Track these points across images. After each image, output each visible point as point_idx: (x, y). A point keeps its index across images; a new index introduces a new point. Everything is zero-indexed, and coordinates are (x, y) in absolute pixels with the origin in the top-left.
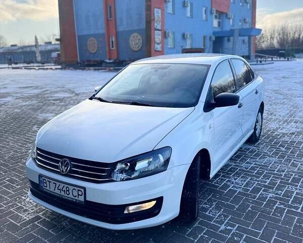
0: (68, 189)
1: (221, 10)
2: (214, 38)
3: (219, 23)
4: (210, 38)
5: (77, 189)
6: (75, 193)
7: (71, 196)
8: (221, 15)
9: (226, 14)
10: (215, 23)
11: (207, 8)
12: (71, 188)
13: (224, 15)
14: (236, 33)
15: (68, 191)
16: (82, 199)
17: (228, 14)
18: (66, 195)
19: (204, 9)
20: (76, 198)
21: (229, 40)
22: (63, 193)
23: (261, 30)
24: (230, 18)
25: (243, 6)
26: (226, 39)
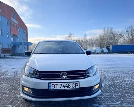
0: (69, 85)
1: (14, 34)
2: (12, 45)
3: (14, 39)
4: (11, 45)
5: (75, 83)
6: (74, 86)
7: (71, 88)
8: (14, 36)
9: (17, 36)
10: (12, 39)
11: (8, 32)
12: (71, 84)
13: (16, 36)
14: (23, 44)
15: (70, 86)
16: (77, 87)
17: (18, 36)
18: (68, 88)
19: (7, 32)
20: (75, 88)
21: (18, 47)
22: (66, 88)
23: (32, 43)
24: (18, 38)
25: (23, 33)
26: (17, 46)
